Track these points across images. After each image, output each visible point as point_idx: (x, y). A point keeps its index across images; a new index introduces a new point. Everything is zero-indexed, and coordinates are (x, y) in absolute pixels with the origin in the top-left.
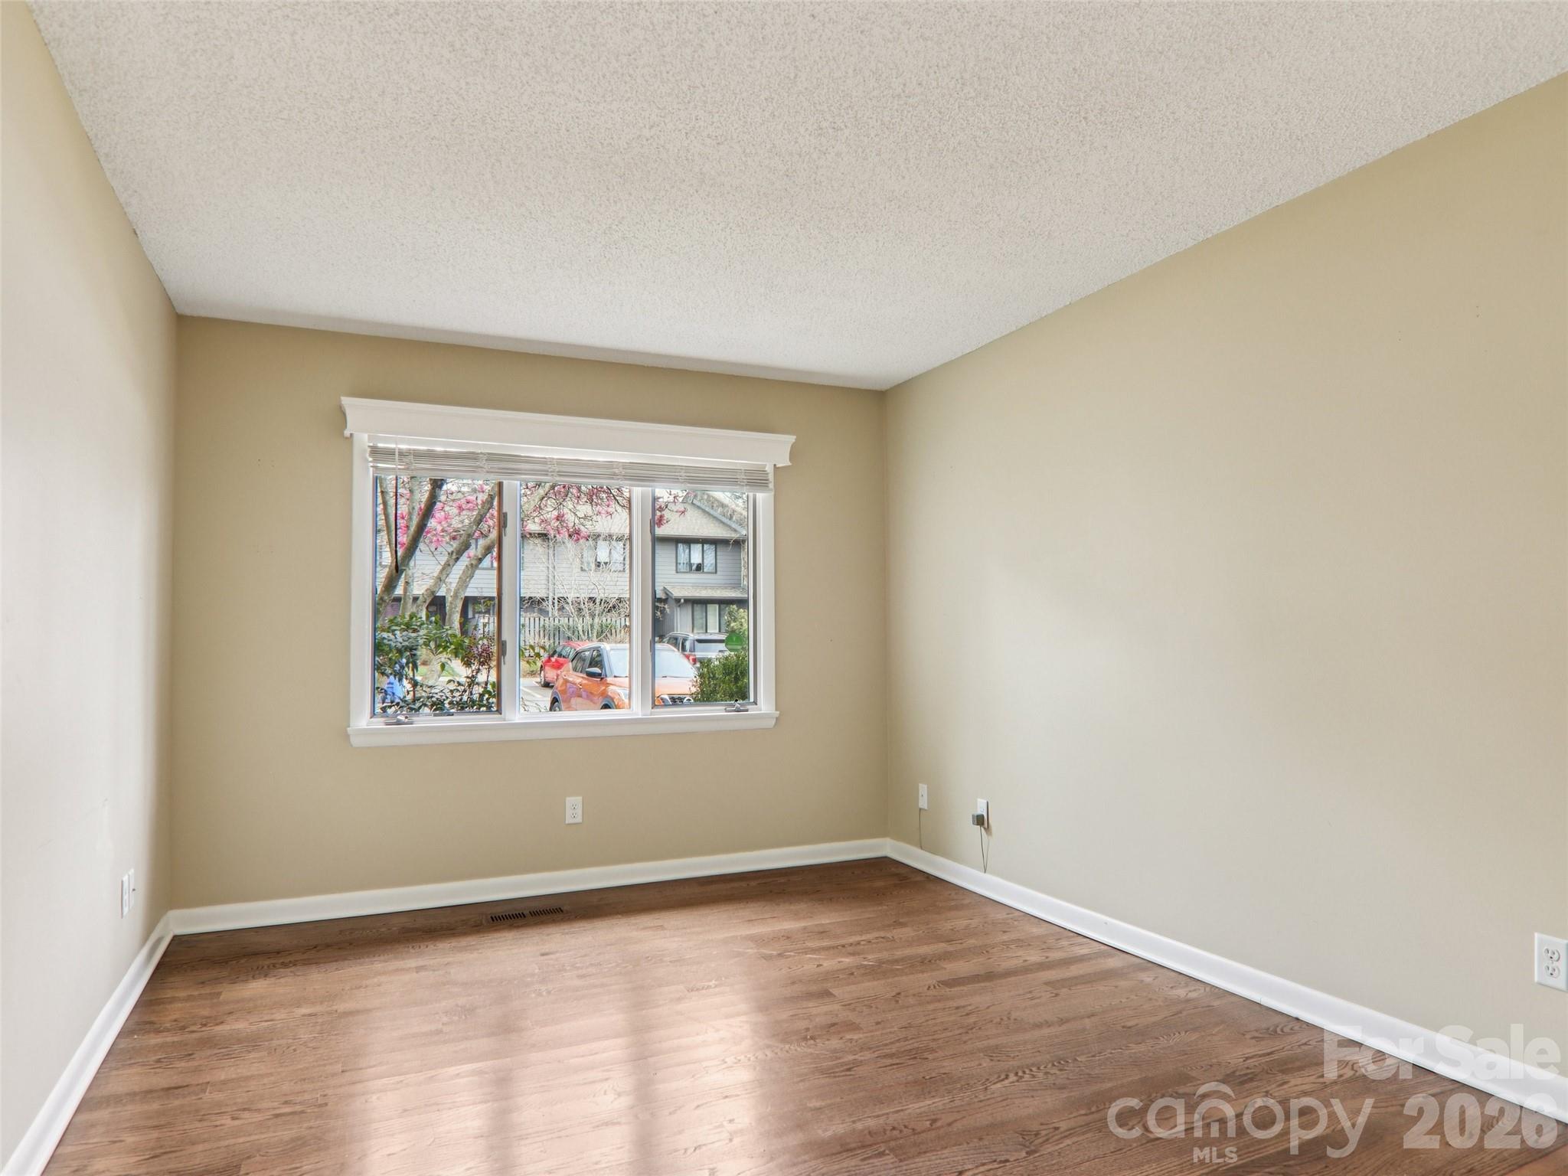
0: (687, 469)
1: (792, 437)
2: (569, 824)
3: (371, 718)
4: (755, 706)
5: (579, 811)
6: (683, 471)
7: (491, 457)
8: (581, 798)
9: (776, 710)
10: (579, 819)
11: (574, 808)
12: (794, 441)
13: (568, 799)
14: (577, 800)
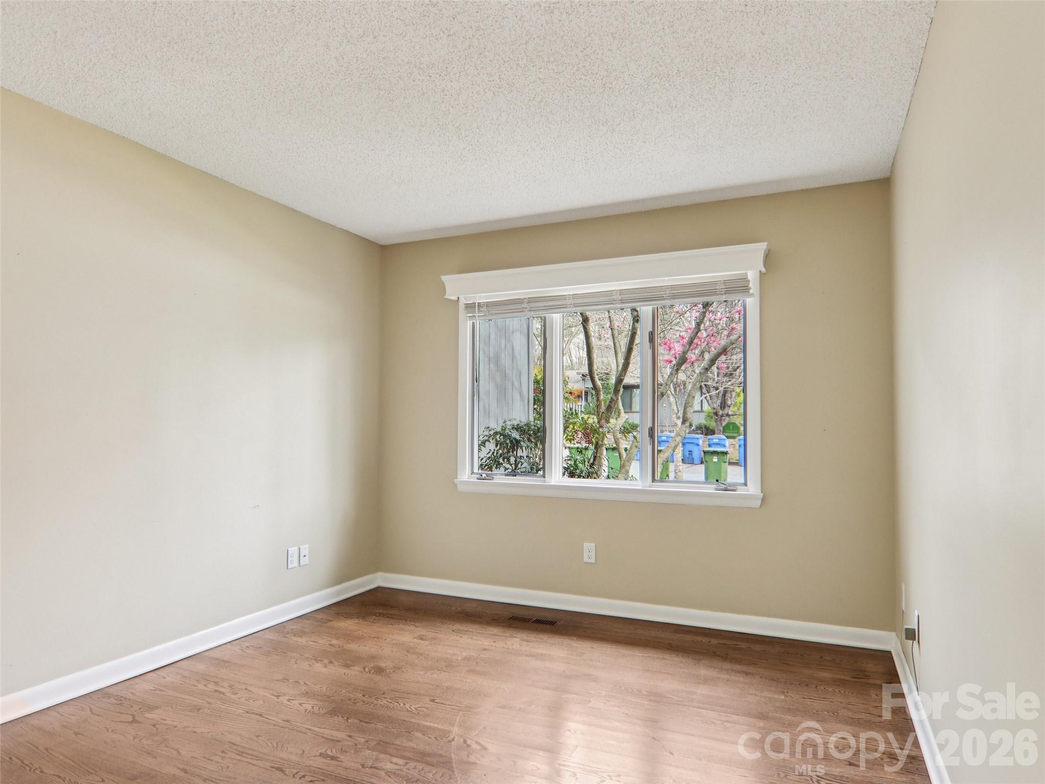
0: (672, 287)
1: (764, 243)
2: (586, 563)
3: (471, 474)
4: (746, 487)
5: (593, 554)
6: (669, 289)
7: (531, 300)
8: (594, 545)
9: (762, 492)
10: (593, 560)
11: (589, 551)
12: (766, 247)
13: (585, 544)
14: (592, 546)
